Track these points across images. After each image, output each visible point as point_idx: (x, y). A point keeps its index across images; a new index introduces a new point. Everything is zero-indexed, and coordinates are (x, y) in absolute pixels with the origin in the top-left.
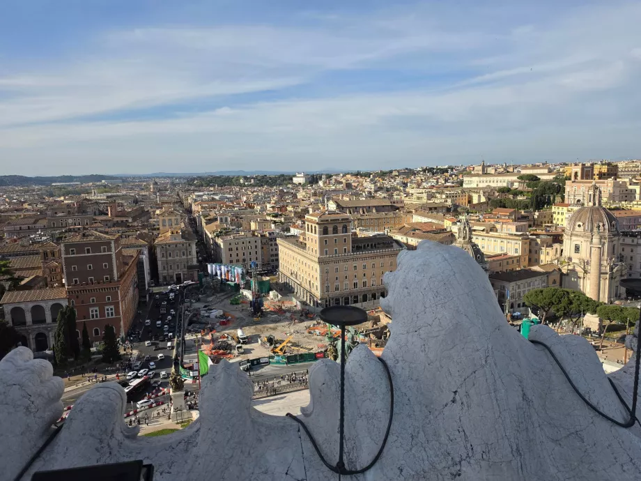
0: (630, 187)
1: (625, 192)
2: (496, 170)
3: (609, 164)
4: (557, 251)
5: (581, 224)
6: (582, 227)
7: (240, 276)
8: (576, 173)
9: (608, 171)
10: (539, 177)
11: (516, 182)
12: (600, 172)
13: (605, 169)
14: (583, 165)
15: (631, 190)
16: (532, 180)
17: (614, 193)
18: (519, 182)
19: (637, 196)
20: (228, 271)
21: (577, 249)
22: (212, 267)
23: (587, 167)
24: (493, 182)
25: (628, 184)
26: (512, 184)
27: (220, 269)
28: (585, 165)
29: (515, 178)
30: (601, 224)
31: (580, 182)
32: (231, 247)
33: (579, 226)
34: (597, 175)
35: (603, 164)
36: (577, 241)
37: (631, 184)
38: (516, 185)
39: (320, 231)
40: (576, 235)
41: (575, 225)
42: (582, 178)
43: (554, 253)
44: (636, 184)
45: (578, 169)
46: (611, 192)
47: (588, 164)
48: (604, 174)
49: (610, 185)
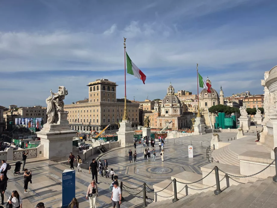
4: (196, 108)
5: (207, 94)
6: (207, 95)
7: (40, 123)
20: (30, 122)
21: (206, 104)
22: (18, 120)
27: (24, 121)
30: (214, 94)
32: (27, 113)
33: (206, 95)
36: (205, 101)
39: (101, 88)
40: (206, 98)
41: (204, 95)
43: (195, 109)
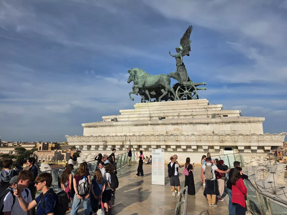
0: (62, 154)
1: (60, 156)
2: (13, 144)
3: (56, 143)
8: (40, 147)
9: (55, 146)
10: (26, 148)
11: (14, 151)
12: (52, 147)
13: (54, 146)
14: (44, 144)
15: (63, 155)
16: (22, 150)
17: (55, 156)
18: (16, 151)
19: (65, 158)
23: (46, 144)
24: (5, 151)
25: (61, 152)
26: (12, 152)
28: (44, 143)
29: (13, 149)
31: (42, 152)
34: (51, 148)
35: (53, 143)
37: (63, 152)
38: (14, 153)
42: (43, 150)
44: (65, 152)
45: (41, 145)
46: (54, 156)
47: (46, 143)
48: (53, 148)
49: (53, 153)
